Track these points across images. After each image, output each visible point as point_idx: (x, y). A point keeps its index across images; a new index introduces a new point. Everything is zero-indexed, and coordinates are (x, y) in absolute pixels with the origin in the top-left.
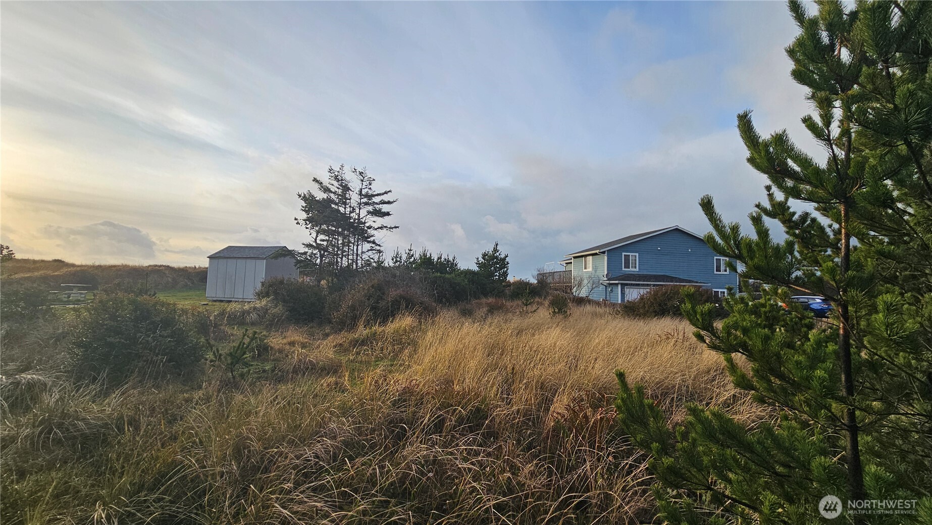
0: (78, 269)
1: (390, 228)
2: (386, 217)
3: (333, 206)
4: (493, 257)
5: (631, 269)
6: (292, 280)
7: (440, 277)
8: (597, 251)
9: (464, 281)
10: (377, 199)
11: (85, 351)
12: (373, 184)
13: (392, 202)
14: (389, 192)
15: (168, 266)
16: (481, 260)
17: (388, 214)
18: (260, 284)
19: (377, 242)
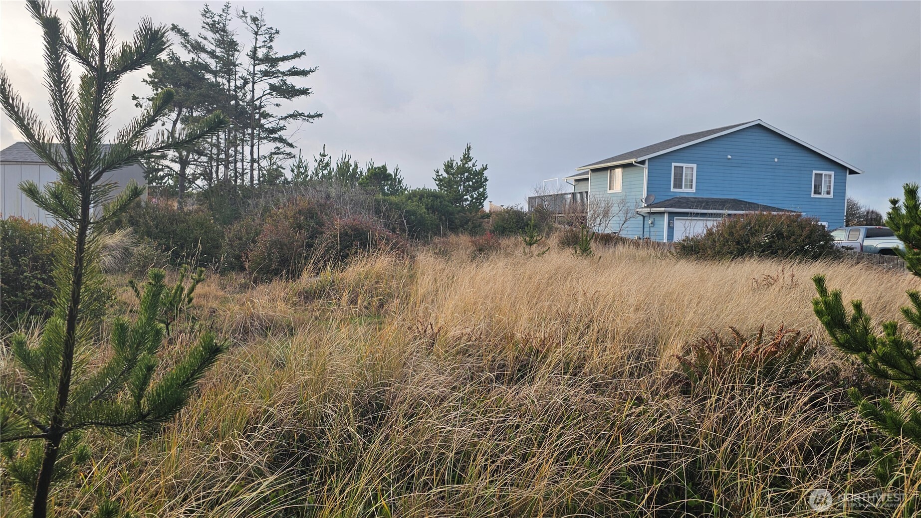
1: (308, 116)
2: (301, 98)
3: (208, 76)
4: (462, 170)
5: (684, 190)
8: (633, 160)
10: (283, 66)
12: (274, 40)
13: (309, 72)
14: (301, 54)
16: (442, 174)
17: (305, 92)
19: (287, 140)
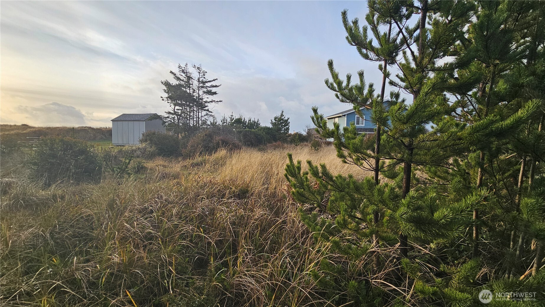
0: (37, 129)
1: (217, 102)
2: (214, 95)
3: (183, 89)
4: (281, 119)
5: (360, 125)
6: (160, 132)
7: (249, 131)
8: (341, 115)
9: (263, 133)
10: (208, 84)
11: (38, 167)
12: (205, 75)
13: (218, 86)
14: (216, 79)
15: (90, 127)
16: (274, 121)
17: (215, 93)
18: (142, 135)
19: (210, 110)
